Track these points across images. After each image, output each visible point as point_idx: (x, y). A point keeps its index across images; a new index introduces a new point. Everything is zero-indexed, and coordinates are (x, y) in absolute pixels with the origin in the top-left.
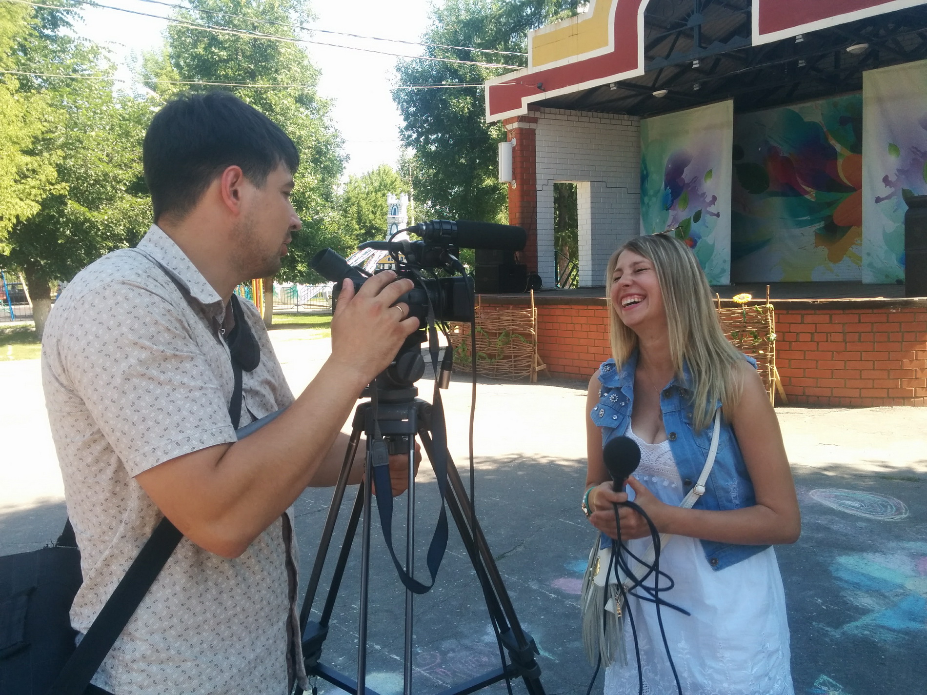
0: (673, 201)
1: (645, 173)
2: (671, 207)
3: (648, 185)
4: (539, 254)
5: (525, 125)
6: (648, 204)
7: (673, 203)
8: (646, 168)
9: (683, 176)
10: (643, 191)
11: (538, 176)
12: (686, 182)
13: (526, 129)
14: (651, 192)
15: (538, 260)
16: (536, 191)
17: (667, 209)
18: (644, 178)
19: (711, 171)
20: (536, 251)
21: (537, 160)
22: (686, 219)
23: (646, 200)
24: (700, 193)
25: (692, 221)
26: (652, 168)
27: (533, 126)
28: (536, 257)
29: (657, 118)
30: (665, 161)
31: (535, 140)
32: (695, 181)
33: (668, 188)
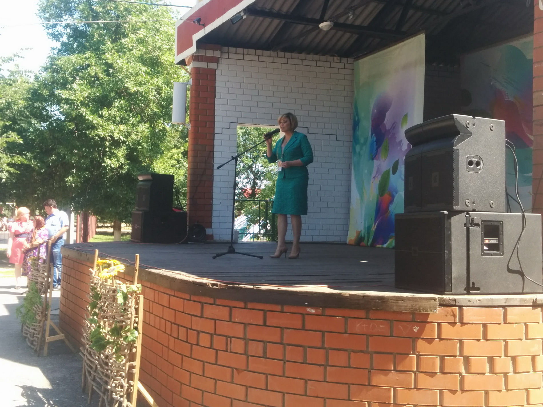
0: (377, 149)
1: (357, 119)
2: (375, 156)
3: (359, 133)
4: (215, 202)
5: (202, 65)
6: (359, 153)
7: (377, 152)
8: (358, 115)
9: (385, 122)
10: (355, 140)
11: (217, 119)
12: (387, 129)
13: (203, 68)
14: (362, 140)
15: (213, 209)
16: (214, 134)
17: (373, 159)
18: (356, 124)
19: (406, 115)
20: (212, 199)
21: (217, 101)
22: (387, 170)
23: (358, 148)
24: (398, 140)
25: (391, 173)
26: (362, 115)
27: (212, 66)
28: (211, 205)
29: (366, 59)
30: (372, 106)
31: (215, 80)
32: (394, 128)
33: (374, 135)
